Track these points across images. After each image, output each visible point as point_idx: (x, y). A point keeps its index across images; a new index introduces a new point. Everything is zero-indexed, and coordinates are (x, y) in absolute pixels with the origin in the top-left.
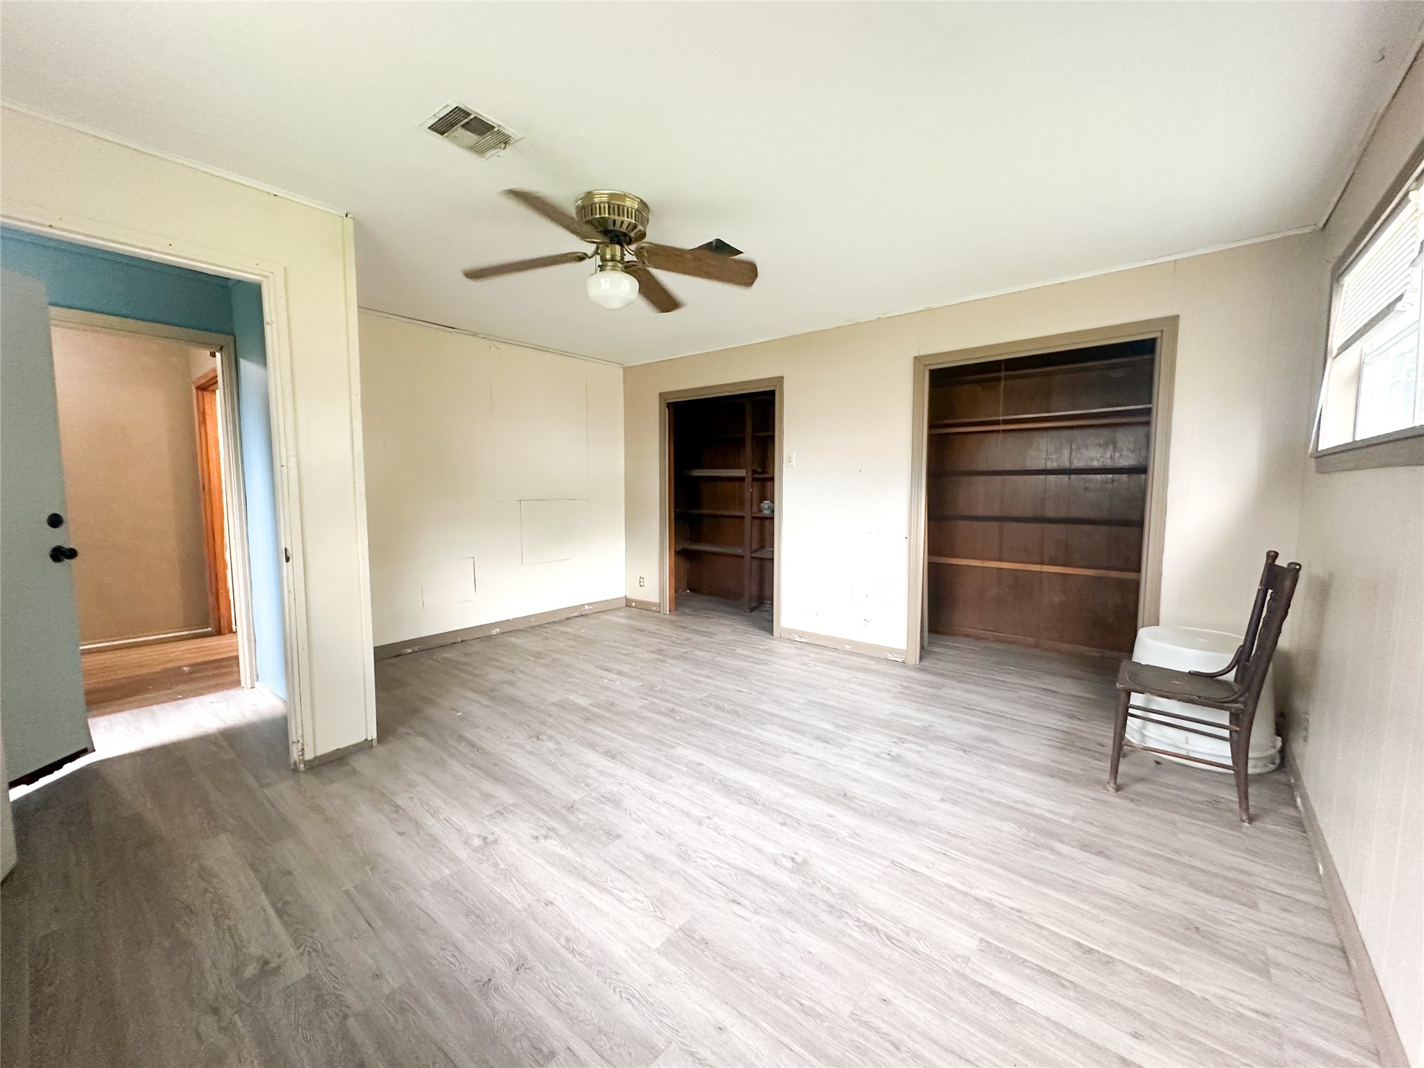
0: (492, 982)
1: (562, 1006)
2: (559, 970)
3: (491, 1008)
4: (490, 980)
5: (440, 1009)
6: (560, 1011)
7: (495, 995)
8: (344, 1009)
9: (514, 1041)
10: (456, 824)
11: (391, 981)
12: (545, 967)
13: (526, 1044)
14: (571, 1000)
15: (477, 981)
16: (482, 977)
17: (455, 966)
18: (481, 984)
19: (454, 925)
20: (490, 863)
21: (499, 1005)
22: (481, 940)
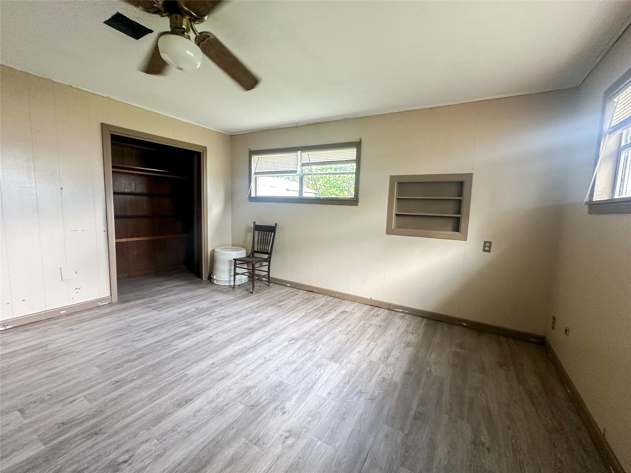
0: (370, 398)
1: (369, 379)
2: (357, 383)
3: (378, 395)
4: (370, 399)
5: (387, 408)
6: (370, 380)
7: (374, 395)
8: (404, 438)
9: (384, 386)
10: (270, 464)
11: (386, 429)
12: (358, 386)
13: (383, 384)
14: (366, 378)
15: (372, 402)
16: (370, 401)
17: (370, 411)
18: (372, 401)
19: (351, 422)
20: (308, 426)
21: (377, 393)
22: (355, 408)
